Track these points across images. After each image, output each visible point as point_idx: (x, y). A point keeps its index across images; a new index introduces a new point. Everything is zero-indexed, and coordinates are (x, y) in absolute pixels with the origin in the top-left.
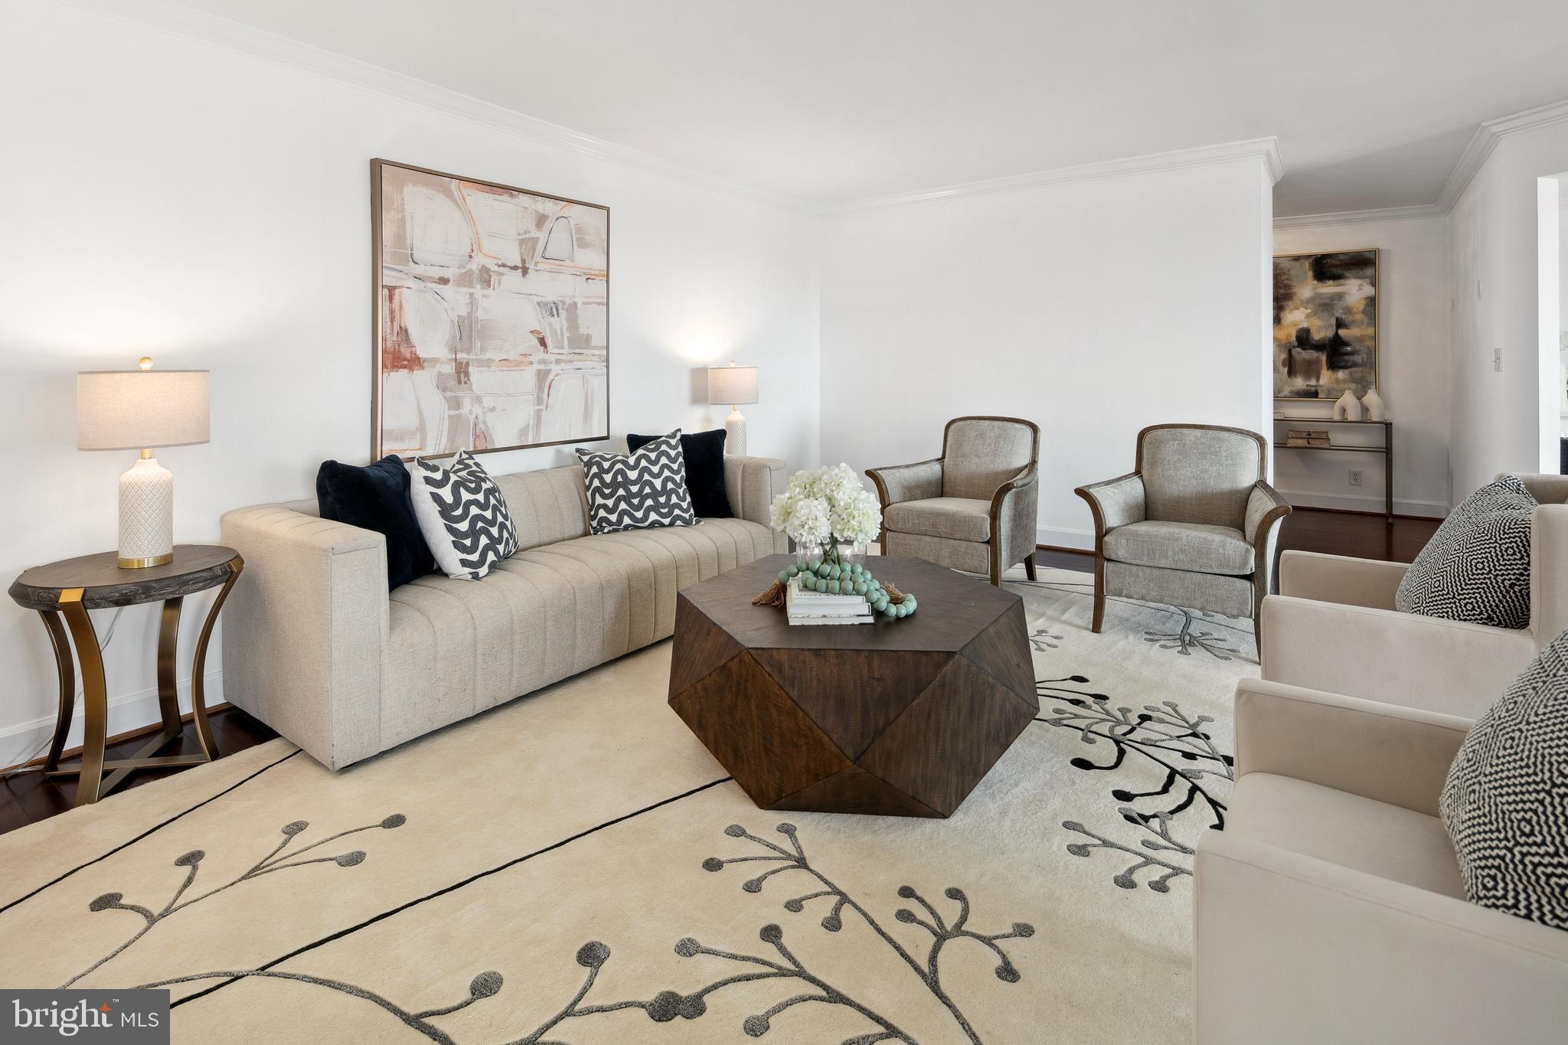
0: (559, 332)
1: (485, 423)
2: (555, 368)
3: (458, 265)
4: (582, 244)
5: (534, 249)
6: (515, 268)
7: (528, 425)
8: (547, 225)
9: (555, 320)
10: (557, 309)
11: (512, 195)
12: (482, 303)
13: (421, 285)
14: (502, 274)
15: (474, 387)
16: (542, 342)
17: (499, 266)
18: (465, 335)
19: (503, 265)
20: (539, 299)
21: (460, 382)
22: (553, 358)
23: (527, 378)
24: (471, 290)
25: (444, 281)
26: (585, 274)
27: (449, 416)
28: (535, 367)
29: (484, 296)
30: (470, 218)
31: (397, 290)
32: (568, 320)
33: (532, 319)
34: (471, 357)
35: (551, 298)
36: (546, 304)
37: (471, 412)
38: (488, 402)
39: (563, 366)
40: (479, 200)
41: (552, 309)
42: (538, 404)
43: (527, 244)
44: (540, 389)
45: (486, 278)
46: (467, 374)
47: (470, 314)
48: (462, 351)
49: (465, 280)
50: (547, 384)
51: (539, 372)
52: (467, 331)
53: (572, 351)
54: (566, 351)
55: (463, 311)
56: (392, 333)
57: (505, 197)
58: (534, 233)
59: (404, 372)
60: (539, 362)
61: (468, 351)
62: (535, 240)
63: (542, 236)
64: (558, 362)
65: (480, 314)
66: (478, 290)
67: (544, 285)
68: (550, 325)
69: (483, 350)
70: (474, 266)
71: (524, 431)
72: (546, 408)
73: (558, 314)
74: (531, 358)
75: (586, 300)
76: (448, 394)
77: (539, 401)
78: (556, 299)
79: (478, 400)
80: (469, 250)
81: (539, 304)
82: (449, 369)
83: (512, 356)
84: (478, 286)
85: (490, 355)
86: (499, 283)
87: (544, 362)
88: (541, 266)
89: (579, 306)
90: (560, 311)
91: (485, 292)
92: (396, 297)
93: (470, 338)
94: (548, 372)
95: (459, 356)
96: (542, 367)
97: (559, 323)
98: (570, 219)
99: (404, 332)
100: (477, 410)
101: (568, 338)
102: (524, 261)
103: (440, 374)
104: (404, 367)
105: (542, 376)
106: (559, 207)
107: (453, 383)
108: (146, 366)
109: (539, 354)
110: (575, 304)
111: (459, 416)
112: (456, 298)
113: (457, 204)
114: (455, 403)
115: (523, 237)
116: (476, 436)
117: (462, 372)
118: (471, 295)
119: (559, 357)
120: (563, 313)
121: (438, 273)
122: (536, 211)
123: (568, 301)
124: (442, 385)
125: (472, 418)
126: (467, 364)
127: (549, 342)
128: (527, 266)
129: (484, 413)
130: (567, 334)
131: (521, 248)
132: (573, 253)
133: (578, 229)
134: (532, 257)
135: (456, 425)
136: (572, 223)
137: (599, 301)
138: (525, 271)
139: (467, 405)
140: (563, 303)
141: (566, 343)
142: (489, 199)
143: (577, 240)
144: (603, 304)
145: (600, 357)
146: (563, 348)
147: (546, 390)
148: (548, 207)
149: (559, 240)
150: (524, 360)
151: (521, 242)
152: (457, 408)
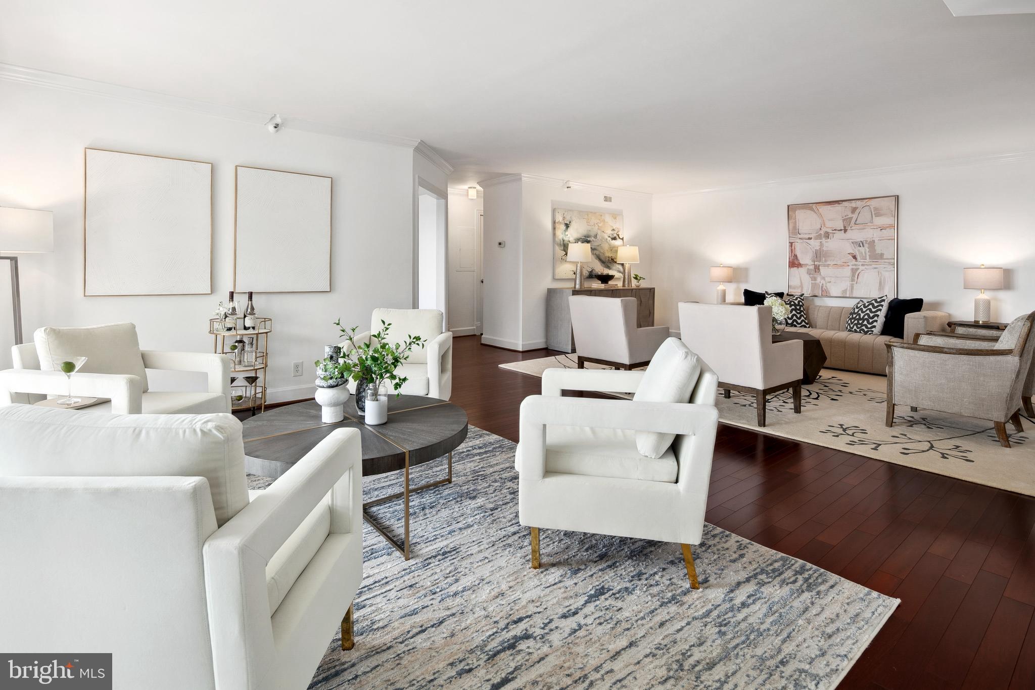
0: (863, 253)
1: (826, 287)
2: (861, 268)
3: (815, 232)
4: (878, 215)
5: (851, 222)
6: (841, 230)
7: (847, 289)
8: (858, 211)
9: (862, 249)
10: (863, 244)
11: (839, 204)
12: (825, 244)
13: (801, 241)
14: (835, 233)
15: (822, 274)
16: (855, 257)
17: (833, 231)
18: (818, 256)
19: (835, 230)
20: (853, 241)
21: (816, 272)
22: (860, 263)
23: (847, 272)
24: (821, 240)
25: (810, 239)
26: (880, 227)
27: (812, 283)
28: (850, 267)
29: (826, 242)
30: (821, 216)
31: (793, 244)
32: (868, 248)
33: (849, 249)
34: (820, 263)
35: (859, 240)
36: (856, 243)
37: (820, 282)
38: (827, 279)
39: (866, 267)
40: (824, 209)
41: (861, 244)
42: (852, 281)
43: (847, 221)
44: (853, 276)
45: (827, 235)
46: (819, 269)
47: (820, 249)
48: (817, 261)
49: (819, 237)
50: (857, 274)
51: (852, 269)
52: (819, 255)
53: (871, 261)
54: (868, 260)
55: (818, 248)
56: (792, 257)
57: (837, 205)
58: (850, 215)
59: (795, 268)
60: (853, 265)
61: (820, 261)
62: (851, 219)
63: (855, 216)
64: (862, 265)
65: (825, 248)
66: (824, 240)
67: (855, 234)
68: (859, 251)
69: (826, 261)
70: (822, 232)
71: (845, 291)
72: (856, 283)
73: (863, 246)
74: (848, 264)
75: (880, 239)
76: (811, 276)
77: (853, 280)
78: (862, 240)
79: (824, 278)
80: (819, 227)
81: (852, 243)
82: (812, 267)
83: (839, 263)
84: (824, 239)
85: (828, 263)
86: (833, 237)
87: (856, 265)
88: (853, 228)
89: (877, 241)
90: (864, 244)
91: (826, 240)
92: (793, 245)
93: (820, 257)
94: (858, 269)
95: (816, 263)
96: (854, 267)
97: (865, 250)
99: (796, 256)
100: (823, 282)
102: (845, 227)
103: (808, 269)
104: (796, 267)
105: (854, 271)
106: (865, 202)
107: (813, 272)
108: (721, 266)
109: (854, 261)
110: (874, 241)
111: (815, 283)
112: (815, 244)
113: (815, 212)
114: (815, 279)
115: (845, 218)
116: (822, 291)
117: (817, 269)
118: (821, 242)
119: (863, 263)
120: (866, 246)
121: (807, 236)
122: (851, 207)
123: (869, 240)
124: (809, 272)
125: (821, 285)
126: (819, 266)
127: (858, 258)
128: (847, 228)
129: (826, 283)
130: (868, 254)
131: (844, 222)
132: (872, 220)
133: (876, 209)
134: (849, 225)
135: (814, 286)
136: (872, 207)
137: (889, 238)
138: (845, 231)
139: (819, 279)
140: (866, 241)
141: (868, 257)
142: (829, 207)
143: (875, 214)
144: (892, 239)
145: (889, 263)
146: (866, 259)
147: (856, 276)
148: (859, 204)
149: (865, 215)
150: (845, 264)
151: (844, 220)
152: (815, 281)
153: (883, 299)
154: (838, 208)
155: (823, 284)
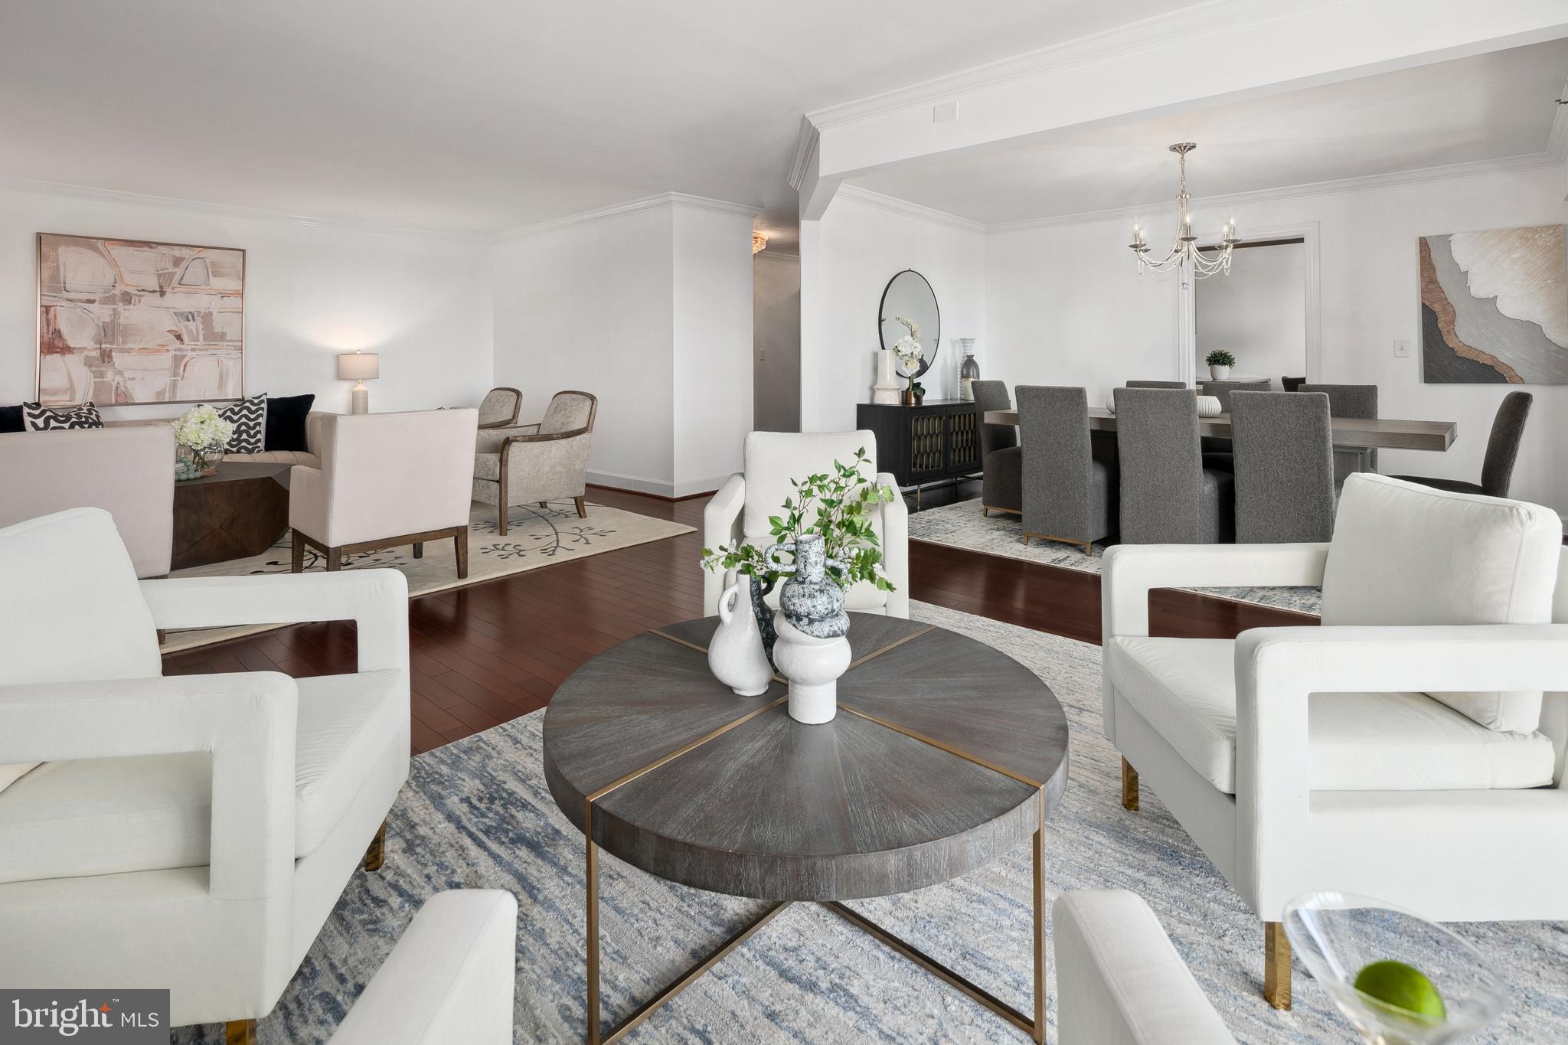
0: (194, 331)
1: (125, 387)
2: (190, 354)
3: (103, 291)
4: (218, 274)
5: (172, 280)
6: (154, 291)
7: (164, 390)
8: (184, 264)
9: (191, 325)
10: (193, 317)
11: (151, 247)
12: (124, 314)
13: (71, 304)
14: (142, 296)
15: (116, 365)
16: (179, 337)
17: (139, 291)
19: (143, 290)
20: (176, 311)
21: (103, 362)
22: (189, 347)
23: (166, 360)
24: (114, 306)
25: (90, 301)
26: (221, 293)
27: (95, 382)
28: (172, 353)
29: (125, 309)
30: (113, 263)
31: (52, 309)
32: (202, 323)
33: (170, 323)
34: (114, 347)
35: (186, 310)
36: (182, 314)
37: (113, 380)
38: (127, 374)
39: (198, 352)
40: (117, 252)
41: (189, 317)
42: (174, 376)
43: (165, 278)
44: (176, 366)
45: (127, 298)
46: (110, 357)
47: (113, 321)
48: (106, 343)
49: (109, 300)
50: (183, 364)
51: (176, 356)
52: (108, 332)
53: (206, 343)
54: (201, 343)
55: (108, 319)
56: (47, 333)
57: (146, 249)
58: (171, 270)
59: (56, 356)
60: (175, 350)
61: (112, 343)
62: (172, 275)
63: (179, 271)
64: (192, 350)
65: (122, 321)
66: (120, 307)
67: (179, 301)
68: (186, 327)
69: (125, 342)
70: (117, 291)
71: (159, 394)
72: (182, 378)
73: (194, 320)
74: (168, 348)
75: (221, 310)
76: (94, 368)
77: (175, 374)
78: (191, 310)
79: (120, 373)
80: (112, 282)
81: (175, 314)
82: (96, 354)
83: (150, 346)
84: (121, 304)
85: (131, 345)
86: (140, 301)
87: (180, 350)
88: (176, 290)
89: (215, 314)
90: (195, 317)
91: (126, 307)
92: (51, 312)
93: (113, 335)
94: (184, 356)
95: (103, 346)
96: (178, 353)
97: (195, 326)
98: (206, 259)
99: (57, 332)
100: (118, 378)
101: (204, 335)
102: (161, 287)
103: (87, 357)
104: (57, 352)
105: (177, 360)
106: (195, 252)
107: (97, 362)
109: (177, 344)
110: (211, 314)
111: (103, 382)
112: (101, 311)
113: (103, 256)
114: (101, 375)
115: (161, 272)
116: (118, 395)
117: (106, 356)
118: (114, 309)
119: (193, 347)
120: (199, 320)
121: (84, 297)
122: (174, 256)
123: (203, 311)
124: (88, 362)
125: (114, 385)
126: (111, 351)
127: (185, 338)
128: (164, 290)
129: (125, 382)
130: (201, 333)
131: (159, 279)
132: (208, 281)
133: (214, 265)
134: (170, 283)
135: (99, 388)
136: (208, 261)
137: (234, 310)
138: (162, 293)
139: (110, 376)
140: (199, 312)
141: (201, 338)
142: (131, 250)
143: (212, 272)
144: (238, 313)
145: (235, 347)
146: (198, 341)
147: (182, 368)
148: (185, 252)
149: (195, 273)
150: (162, 348)
151: (159, 276)
152: (103, 377)
153: (262, 398)
154: (146, 252)
155: (118, 383)
